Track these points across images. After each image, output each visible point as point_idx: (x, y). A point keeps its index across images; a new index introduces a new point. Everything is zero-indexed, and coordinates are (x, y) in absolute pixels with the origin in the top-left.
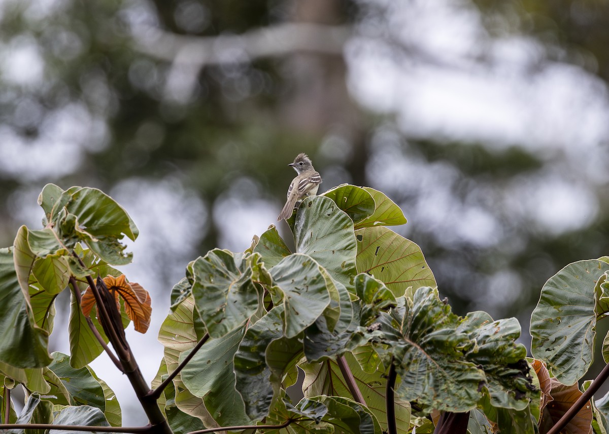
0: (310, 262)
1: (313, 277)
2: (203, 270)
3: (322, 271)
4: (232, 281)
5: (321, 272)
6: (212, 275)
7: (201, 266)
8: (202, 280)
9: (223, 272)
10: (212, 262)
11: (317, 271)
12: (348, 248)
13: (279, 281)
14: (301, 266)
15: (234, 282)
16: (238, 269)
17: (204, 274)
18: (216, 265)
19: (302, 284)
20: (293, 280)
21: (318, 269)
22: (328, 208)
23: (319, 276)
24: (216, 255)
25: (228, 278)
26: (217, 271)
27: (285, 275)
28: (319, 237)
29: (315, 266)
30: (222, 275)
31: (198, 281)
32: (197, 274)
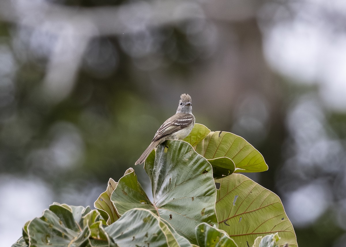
0: (151, 218)
1: (154, 234)
2: (39, 231)
3: (164, 227)
4: (70, 240)
5: (162, 229)
6: (48, 236)
7: (37, 227)
8: (38, 242)
9: (61, 231)
10: (48, 222)
11: (158, 228)
12: (207, 194)
13: (119, 238)
14: (141, 222)
15: (73, 241)
16: (78, 224)
17: (40, 235)
18: (53, 224)
19: (143, 241)
20: (134, 237)
21: (159, 225)
22: (186, 153)
23: (160, 232)
24: (53, 213)
25: (66, 237)
26: (54, 230)
27: (125, 232)
28: (177, 184)
29: (155, 223)
30: (59, 234)
31: (33, 244)
32: (33, 235)
